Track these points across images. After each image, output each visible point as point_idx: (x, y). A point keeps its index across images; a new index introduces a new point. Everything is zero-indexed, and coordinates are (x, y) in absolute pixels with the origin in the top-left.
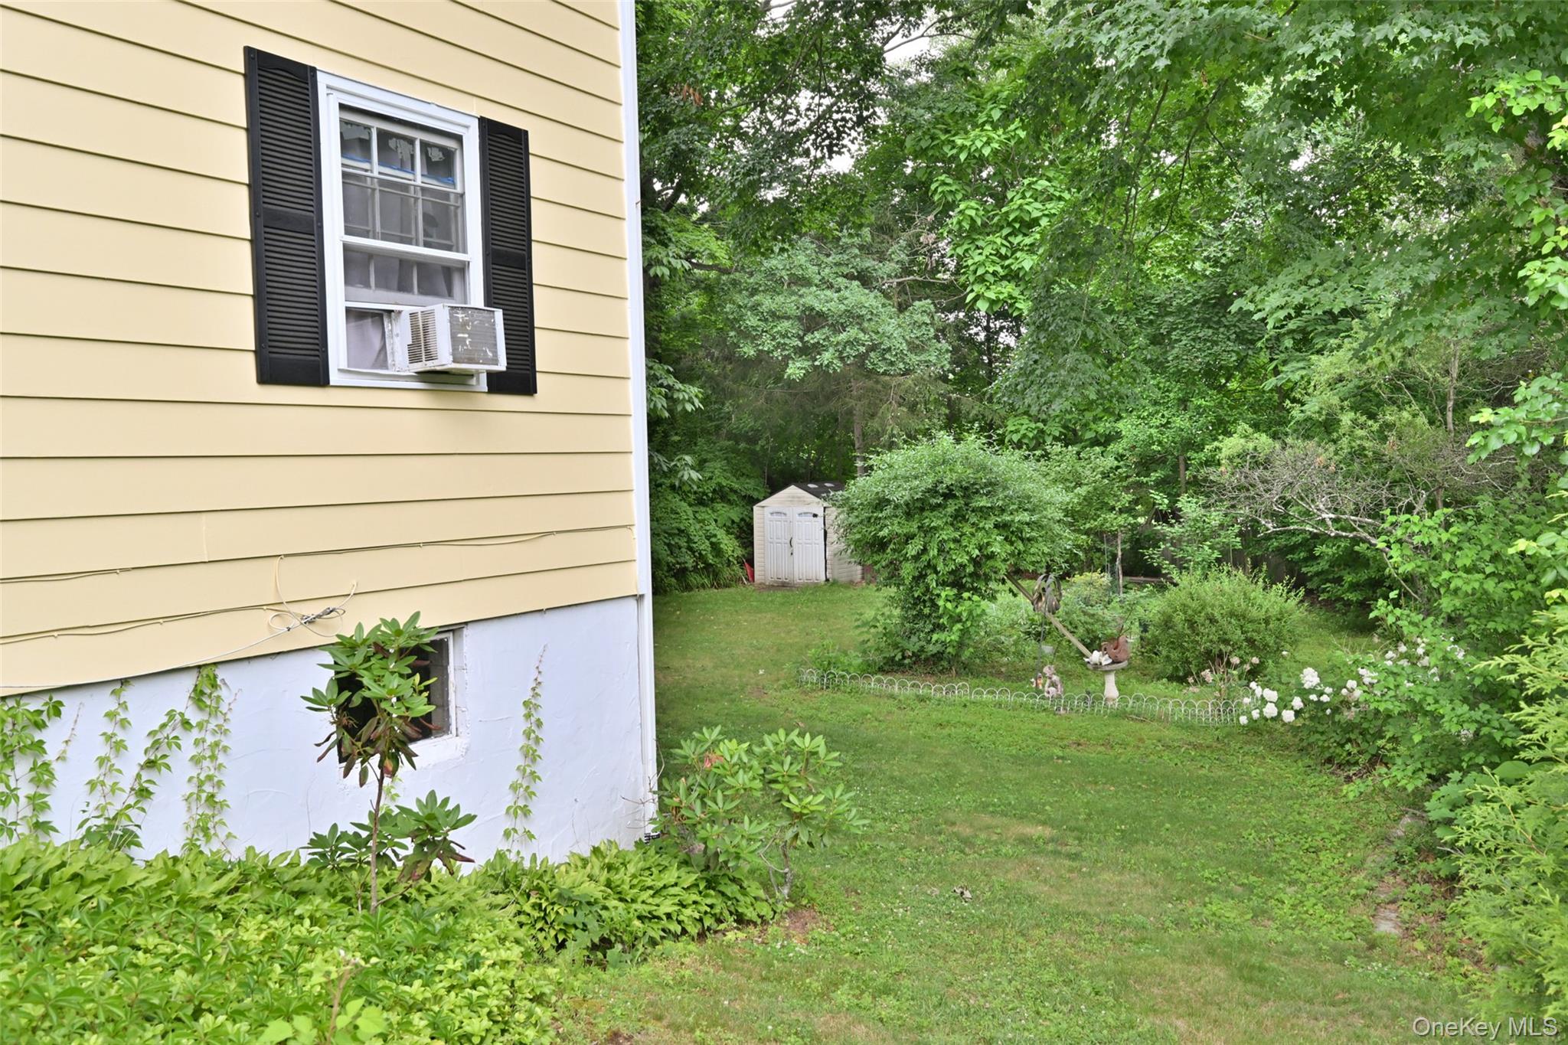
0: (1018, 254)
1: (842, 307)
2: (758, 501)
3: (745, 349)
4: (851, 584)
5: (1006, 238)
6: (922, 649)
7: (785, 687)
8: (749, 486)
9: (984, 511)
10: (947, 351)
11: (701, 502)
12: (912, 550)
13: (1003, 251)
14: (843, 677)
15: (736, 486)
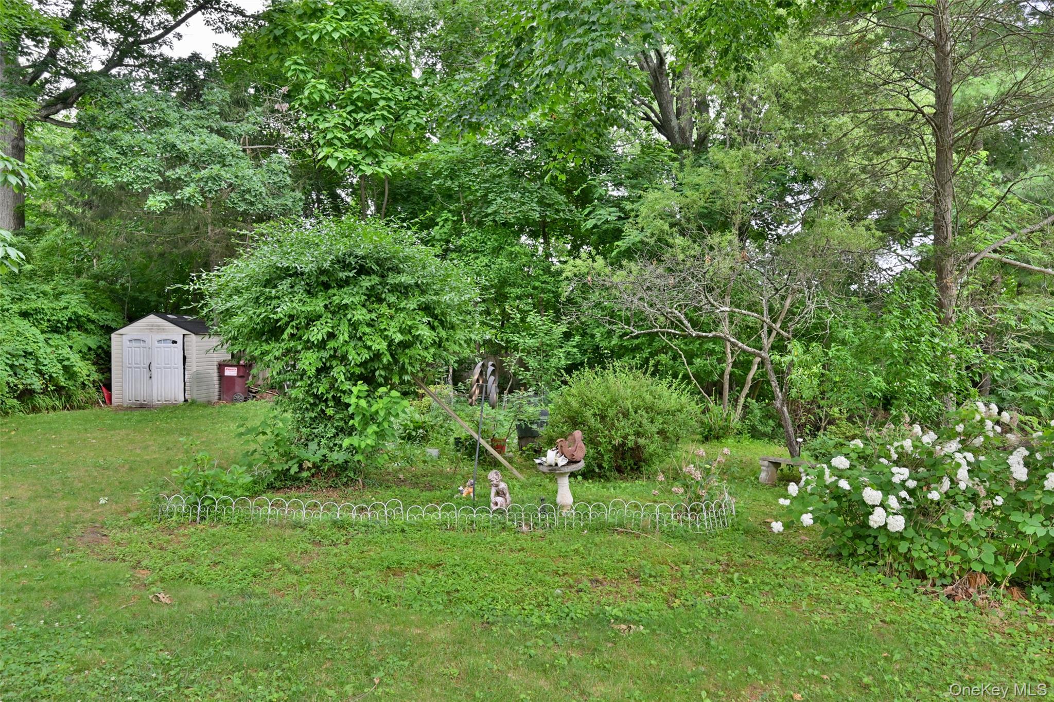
0: (361, 127)
1: (204, 147)
2: (116, 329)
3: (103, 180)
4: (209, 403)
5: (349, 113)
6: (324, 459)
7: (137, 522)
8: (106, 317)
9: (404, 291)
10: (301, 200)
11: (55, 330)
12: (316, 334)
13: (348, 123)
14: (225, 502)
15: (94, 316)
